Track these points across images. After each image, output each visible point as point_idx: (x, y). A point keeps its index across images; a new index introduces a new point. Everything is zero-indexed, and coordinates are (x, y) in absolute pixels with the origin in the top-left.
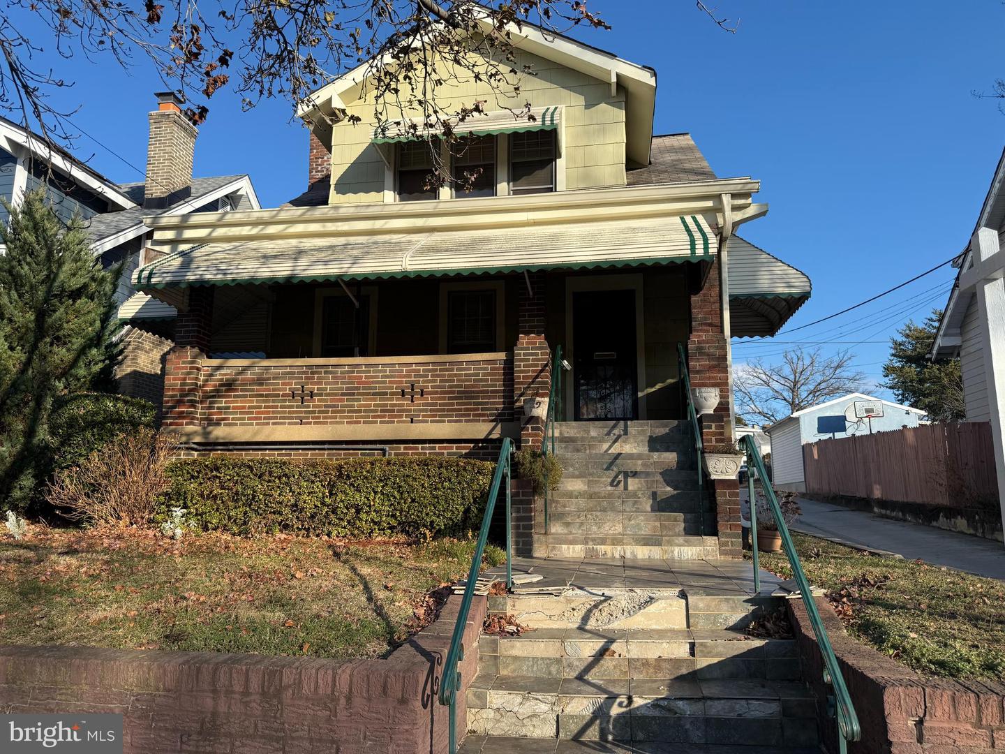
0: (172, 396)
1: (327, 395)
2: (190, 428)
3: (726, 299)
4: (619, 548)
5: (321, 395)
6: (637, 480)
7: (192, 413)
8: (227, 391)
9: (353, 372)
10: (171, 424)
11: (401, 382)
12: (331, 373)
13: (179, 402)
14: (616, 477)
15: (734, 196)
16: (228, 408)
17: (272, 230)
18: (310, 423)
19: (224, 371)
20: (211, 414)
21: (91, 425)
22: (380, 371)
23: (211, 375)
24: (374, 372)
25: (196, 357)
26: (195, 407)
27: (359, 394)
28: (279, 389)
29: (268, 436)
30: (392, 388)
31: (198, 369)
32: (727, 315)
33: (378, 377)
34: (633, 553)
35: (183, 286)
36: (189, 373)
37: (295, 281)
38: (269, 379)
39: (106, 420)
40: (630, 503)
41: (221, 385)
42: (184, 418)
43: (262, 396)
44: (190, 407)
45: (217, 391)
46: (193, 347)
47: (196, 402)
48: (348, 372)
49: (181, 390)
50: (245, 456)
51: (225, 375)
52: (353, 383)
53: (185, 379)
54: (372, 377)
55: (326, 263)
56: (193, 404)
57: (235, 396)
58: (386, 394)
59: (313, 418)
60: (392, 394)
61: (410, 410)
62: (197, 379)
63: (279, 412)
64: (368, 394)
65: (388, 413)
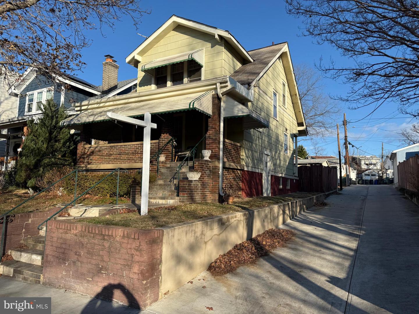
0: (79, 156)
1: (115, 155)
2: (83, 165)
3: (222, 119)
4: (155, 200)
5: (113, 155)
6: (176, 180)
7: (83, 161)
8: (92, 154)
9: (121, 148)
10: (79, 164)
11: (132, 150)
12: (115, 148)
13: (80, 158)
14: (171, 179)
15: (221, 83)
16: (92, 159)
17: (102, 105)
18: (110, 163)
19: (92, 148)
20: (88, 161)
21: (48, 165)
22: (127, 147)
23: (89, 150)
24: (126, 147)
25: (84, 145)
26: (84, 159)
27: (122, 154)
28: (104, 153)
29: (99, 168)
30: (130, 152)
31: (85, 148)
32: (222, 124)
33: (126, 149)
34: (158, 202)
35: (70, 125)
36: (82, 149)
37: (93, 122)
38: (101, 150)
39: (52, 164)
40: (169, 187)
41: (91, 153)
42: (81, 162)
43: (100, 155)
44: (83, 159)
45: (90, 154)
46: (84, 142)
47: (85, 158)
48: (119, 148)
49: (81, 154)
50: (95, 173)
51: (92, 149)
52: (121, 151)
53: (81, 151)
54: (125, 149)
55: (101, 116)
56: (84, 158)
57: (94, 156)
58: (128, 154)
59: (111, 162)
60: (130, 154)
61: (134, 159)
62: (85, 151)
63: (104, 160)
64: (124, 154)
65: (129, 160)
